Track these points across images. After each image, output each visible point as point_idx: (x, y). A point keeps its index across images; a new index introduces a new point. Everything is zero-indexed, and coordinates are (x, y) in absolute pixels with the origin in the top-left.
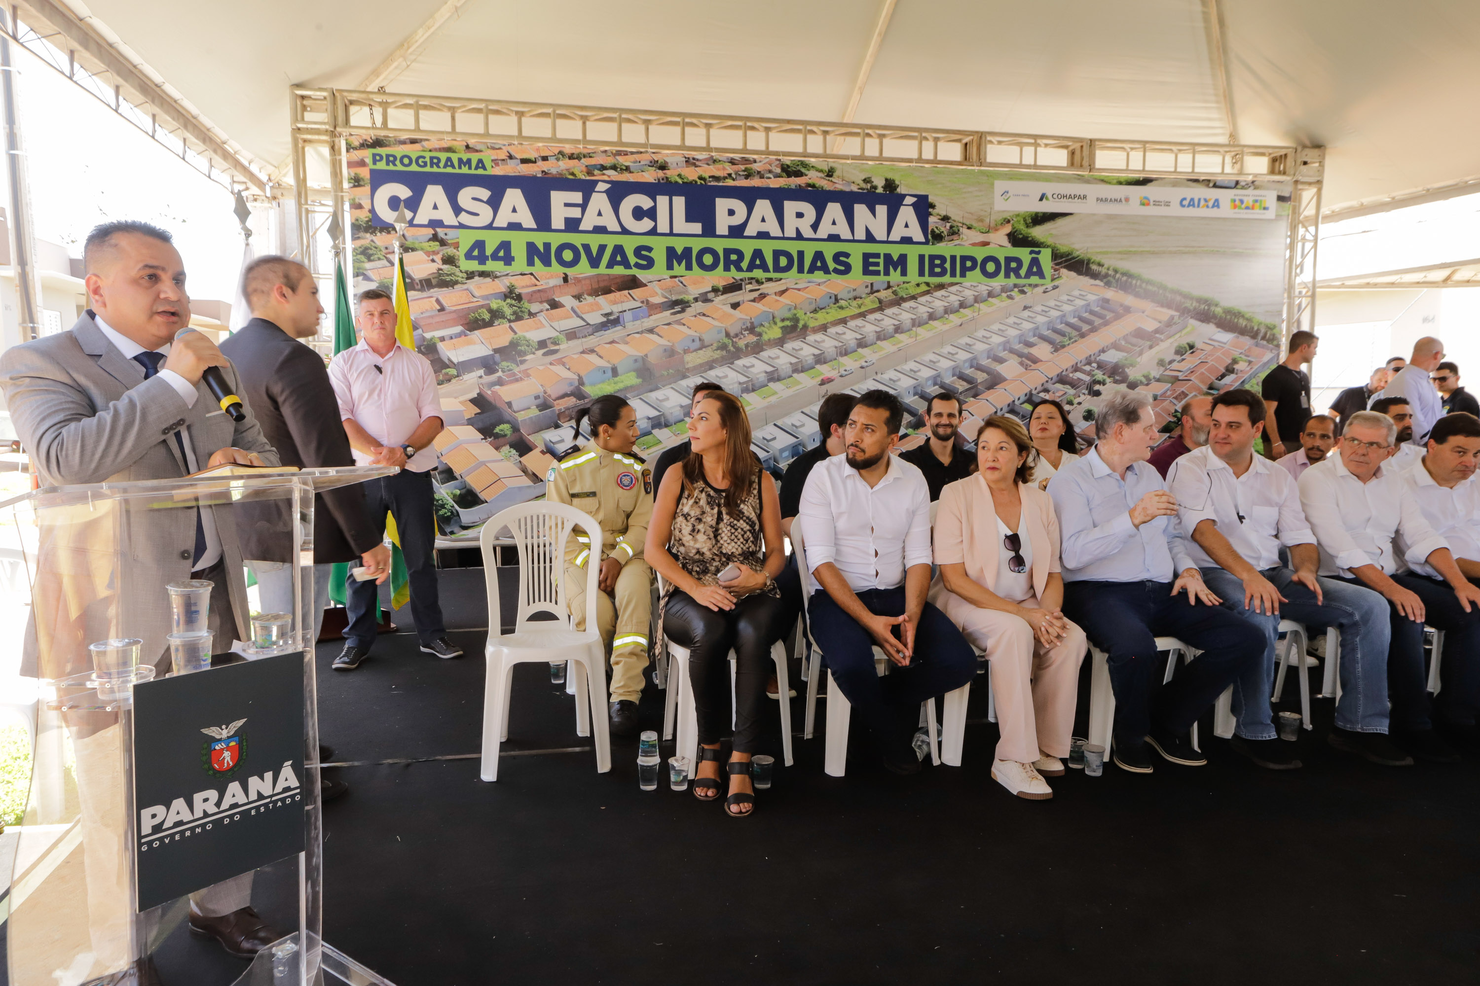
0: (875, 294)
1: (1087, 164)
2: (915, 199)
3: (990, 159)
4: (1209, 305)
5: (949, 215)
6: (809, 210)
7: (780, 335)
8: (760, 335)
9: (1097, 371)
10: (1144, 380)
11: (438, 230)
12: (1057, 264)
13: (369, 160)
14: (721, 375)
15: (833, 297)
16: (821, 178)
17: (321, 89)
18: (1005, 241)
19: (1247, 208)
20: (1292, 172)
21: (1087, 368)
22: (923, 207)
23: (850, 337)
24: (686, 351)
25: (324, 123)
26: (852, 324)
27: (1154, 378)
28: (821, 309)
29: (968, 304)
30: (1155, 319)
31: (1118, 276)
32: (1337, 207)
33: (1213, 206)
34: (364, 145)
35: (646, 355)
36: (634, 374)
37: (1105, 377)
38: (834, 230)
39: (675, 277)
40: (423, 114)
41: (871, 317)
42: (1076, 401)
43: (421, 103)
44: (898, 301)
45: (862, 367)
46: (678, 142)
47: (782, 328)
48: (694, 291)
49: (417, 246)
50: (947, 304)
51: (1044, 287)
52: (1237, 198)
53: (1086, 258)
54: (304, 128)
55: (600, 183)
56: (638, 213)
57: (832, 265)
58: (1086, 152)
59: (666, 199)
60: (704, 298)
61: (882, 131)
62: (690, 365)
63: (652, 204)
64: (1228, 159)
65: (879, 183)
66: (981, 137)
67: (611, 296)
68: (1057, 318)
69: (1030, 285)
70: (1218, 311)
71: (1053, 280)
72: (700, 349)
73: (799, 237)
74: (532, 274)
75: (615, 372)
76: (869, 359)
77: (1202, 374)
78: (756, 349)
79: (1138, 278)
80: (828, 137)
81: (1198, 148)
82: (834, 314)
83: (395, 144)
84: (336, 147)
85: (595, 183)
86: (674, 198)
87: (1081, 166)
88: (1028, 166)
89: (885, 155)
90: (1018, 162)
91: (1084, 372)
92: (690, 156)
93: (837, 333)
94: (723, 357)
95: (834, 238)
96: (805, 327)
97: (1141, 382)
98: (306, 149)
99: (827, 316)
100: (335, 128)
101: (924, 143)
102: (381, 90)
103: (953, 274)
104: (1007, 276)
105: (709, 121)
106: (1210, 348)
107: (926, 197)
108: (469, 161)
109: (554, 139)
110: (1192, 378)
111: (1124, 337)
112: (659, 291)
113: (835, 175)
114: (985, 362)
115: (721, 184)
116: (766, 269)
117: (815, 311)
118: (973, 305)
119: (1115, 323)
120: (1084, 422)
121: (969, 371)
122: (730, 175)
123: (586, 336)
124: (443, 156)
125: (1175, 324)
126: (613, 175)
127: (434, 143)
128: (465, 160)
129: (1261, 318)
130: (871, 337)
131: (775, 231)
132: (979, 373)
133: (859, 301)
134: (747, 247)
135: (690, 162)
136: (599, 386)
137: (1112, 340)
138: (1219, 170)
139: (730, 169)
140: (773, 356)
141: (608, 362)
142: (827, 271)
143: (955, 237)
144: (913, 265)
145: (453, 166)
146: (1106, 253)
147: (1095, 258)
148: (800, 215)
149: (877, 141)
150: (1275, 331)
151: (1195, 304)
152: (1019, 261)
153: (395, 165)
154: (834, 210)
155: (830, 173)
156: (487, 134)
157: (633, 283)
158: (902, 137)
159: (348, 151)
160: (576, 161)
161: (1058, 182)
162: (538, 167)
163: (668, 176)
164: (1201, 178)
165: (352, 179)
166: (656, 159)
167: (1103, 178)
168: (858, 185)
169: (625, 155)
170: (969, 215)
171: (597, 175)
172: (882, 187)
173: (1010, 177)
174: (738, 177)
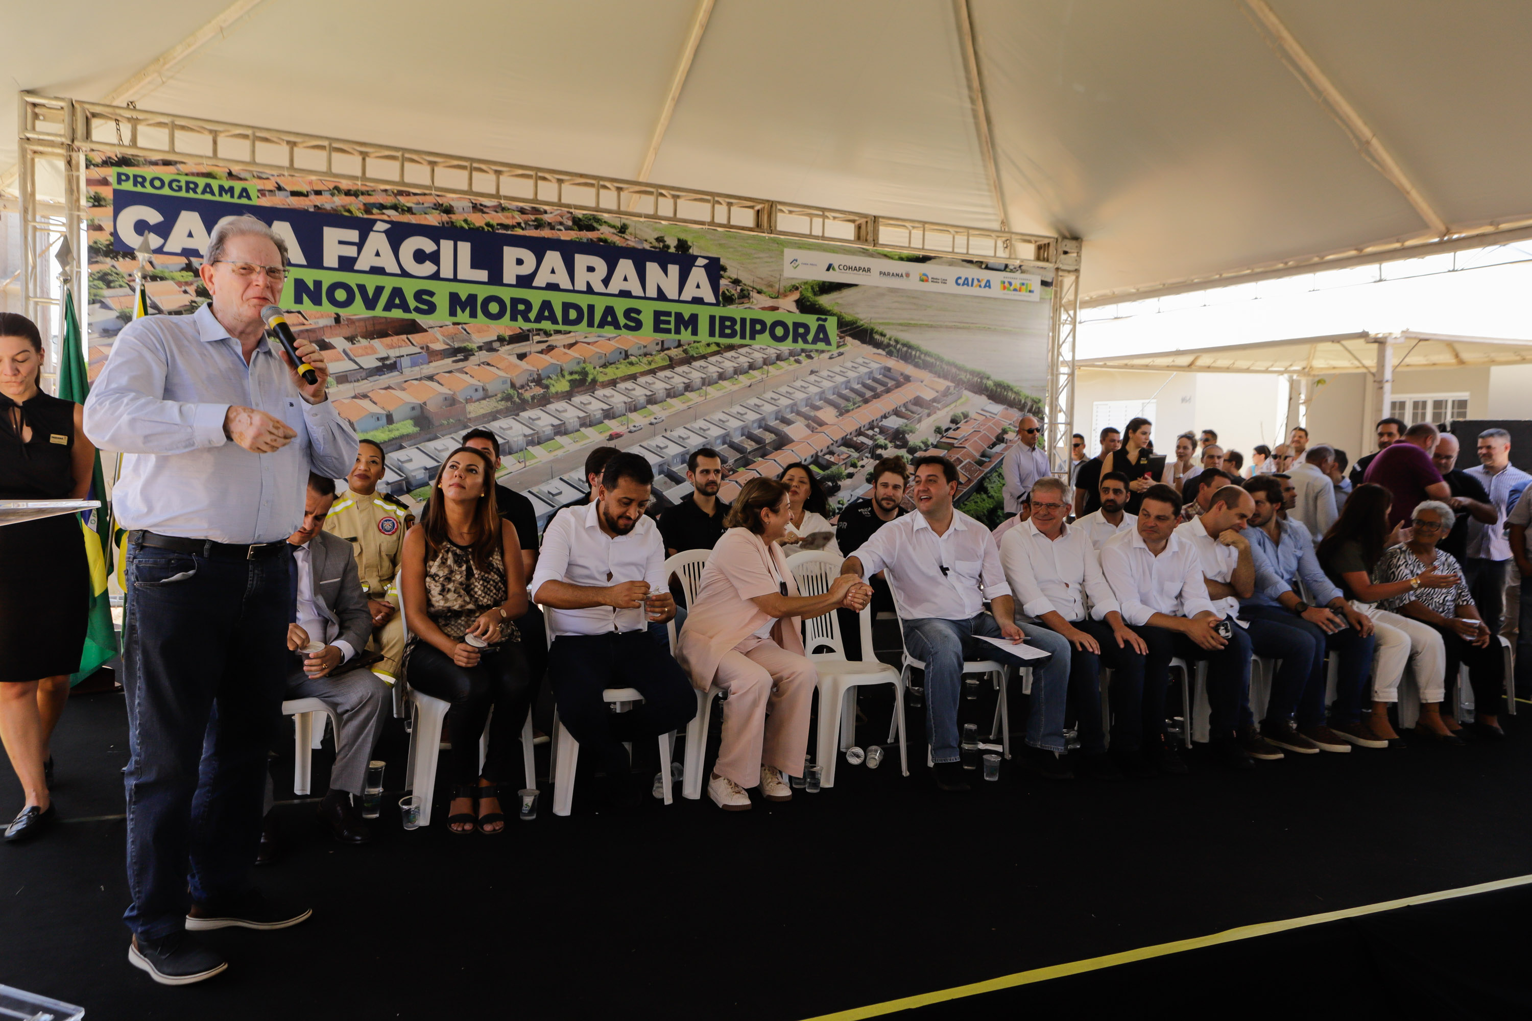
0: (666, 352)
1: (872, 239)
2: (706, 261)
3: (780, 228)
4: (982, 378)
5: (740, 278)
6: (601, 266)
7: (568, 389)
8: (547, 387)
9: (879, 436)
10: (922, 446)
11: (192, 259)
12: (842, 332)
13: (113, 180)
14: (505, 426)
15: (623, 353)
16: (614, 234)
17: (56, 98)
18: (793, 307)
19: (1015, 290)
20: (1054, 260)
21: (870, 433)
22: (715, 269)
23: (639, 394)
24: (469, 400)
25: (60, 136)
26: (642, 380)
27: (932, 444)
28: (611, 364)
29: (758, 366)
30: (933, 389)
31: (899, 346)
32: (1094, 294)
33: (985, 286)
34: (107, 163)
35: (425, 403)
36: (410, 422)
37: (887, 442)
38: (626, 286)
39: (458, 324)
40: (178, 134)
41: (661, 374)
42: (860, 464)
43: (177, 123)
44: (688, 360)
45: (651, 424)
46: (465, 187)
47: (570, 381)
48: (478, 339)
49: (166, 275)
50: (736, 365)
51: (830, 354)
52: (1006, 280)
53: (869, 328)
54: (34, 139)
55: (379, 223)
56: (420, 257)
57: (622, 321)
58: (870, 228)
59: (450, 243)
60: (489, 347)
61: (676, 193)
62: (472, 415)
63: (435, 248)
64: (1000, 244)
65: (672, 243)
66: (772, 206)
67: (388, 340)
68: (842, 383)
69: (817, 351)
70: (990, 383)
71: (838, 347)
72: (484, 399)
73: (590, 290)
74: (299, 312)
75: (390, 419)
76: (658, 415)
77: (976, 441)
78: (543, 401)
79: (917, 349)
80: (622, 193)
81: (971, 232)
82: (623, 370)
83: (143, 164)
84: (74, 162)
85: (374, 222)
86: (460, 244)
87: (866, 240)
88: (817, 237)
89: (679, 216)
90: (808, 232)
91: (867, 436)
92: (478, 202)
93: (626, 389)
94: (507, 408)
95: (625, 294)
96: (594, 381)
97: (920, 448)
98: (36, 160)
99: (617, 372)
100: (73, 141)
101: (717, 206)
102: (131, 106)
103: (743, 336)
104: (795, 341)
105: (499, 168)
106: (981, 418)
107: (718, 260)
108: (231, 190)
109: (329, 173)
110: (966, 446)
111: (904, 404)
112: (440, 338)
113: (628, 231)
114: (773, 423)
115: (509, 232)
116: (555, 322)
117: (604, 366)
118: (761, 368)
119: (896, 390)
120: (867, 484)
121: (757, 432)
122: (519, 224)
123: (358, 381)
124: (202, 182)
125: (951, 394)
126: (393, 215)
127: (191, 167)
128: (226, 187)
129: (1027, 392)
130: (661, 394)
131: (565, 283)
132: (767, 433)
133: (650, 358)
134: (536, 298)
135: (477, 208)
136: (372, 433)
137: (894, 407)
138: (992, 254)
139: (519, 218)
140: (561, 409)
141: (383, 408)
142: (617, 326)
143: (746, 300)
144: (703, 325)
145: (213, 193)
146: (888, 324)
147: (877, 328)
148: (591, 269)
149: (671, 201)
150: (1040, 405)
151: (968, 376)
152: (806, 327)
153: (143, 186)
154: (625, 266)
155: (623, 229)
156: (253, 162)
157: (413, 328)
158: (696, 200)
159: (87, 167)
160: (353, 198)
161: (844, 254)
162: (310, 200)
163: (453, 221)
164: (975, 260)
165: (91, 198)
166: (441, 202)
167: (885, 253)
168: (651, 243)
169: (407, 195)
170: (759, 280)
171: (376, 214)
172: (675, 247)
173: (800, 246)
174: (527, 227)
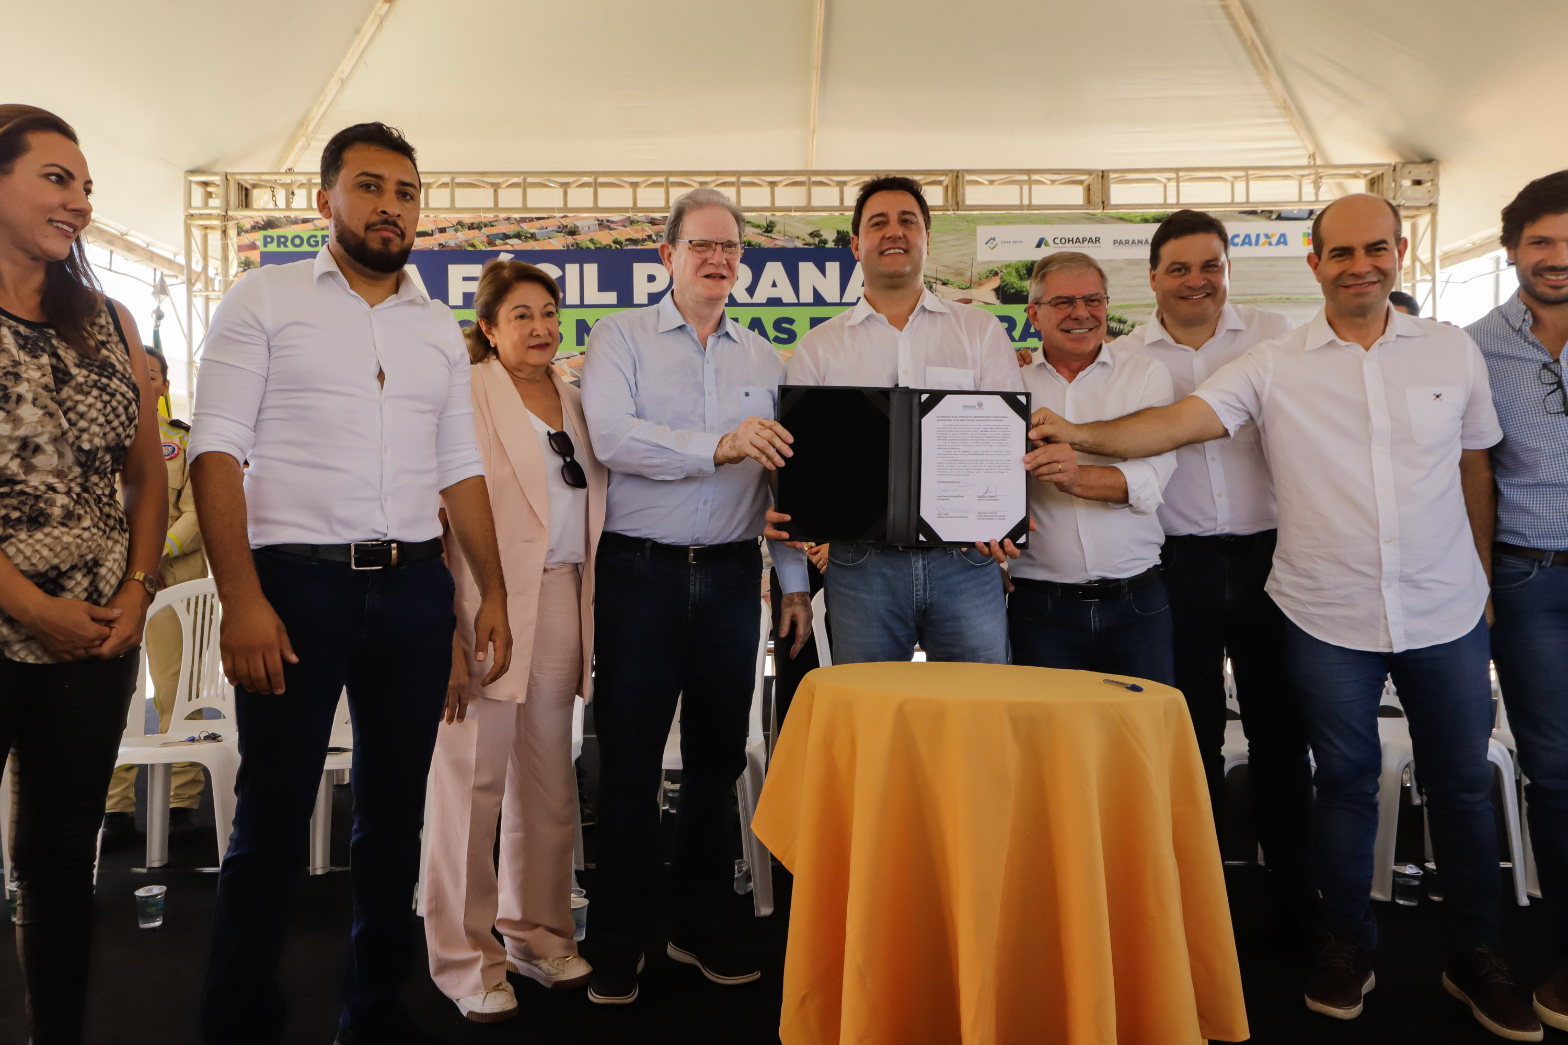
1: (1103, 201)
3: (969, 202)
13: (260, 243)
16: (760, 234)
17: (214, 174)
18: (992, 298)
25: (216, 208)
33: (1278, 243)
34: (256, 228)
38: (774, 293)
46: (589, 204)
52: (1312, 231)
54: (197, 214)
55: (502, 253)
57: (772, 333)
58: (1097, 187)
59: (576, 267)
63: (560, 273)
64: (1307, 183)
65: (830, 237)
66: (957, 177)
80: (775, 188)
81: (1254, 173)
83: (286, 225)
84: (228, 231)
86: (586, 266)
87: (1096, 203)
90: (1018, 203)
92: (604, 219)
95: (774, 302)
100: (228, 212)
105: (635, 179)
109: (453, 209)
113: (775, 229)
115: (639, 247)
122: (650, 237)
126: (516, 244)
135: (603, 225)
139: (649, 230)
152: (1012, 321)
153: (286, 246)
154: (774, 270)
159: (239, 234)
160: (477, 231)
161: (1061, 223)
162: (435, 239)
163: (578, 242)
164: (1259, 209)
165: (242, 263)
166: (565, 224)
167: (1121, 216)
168: (804, 240)
169: (530, 221)
170: (946, 269)
171: (499, 245)
172: (833, 241)
173: (997, 221)
174: (659, 239)
